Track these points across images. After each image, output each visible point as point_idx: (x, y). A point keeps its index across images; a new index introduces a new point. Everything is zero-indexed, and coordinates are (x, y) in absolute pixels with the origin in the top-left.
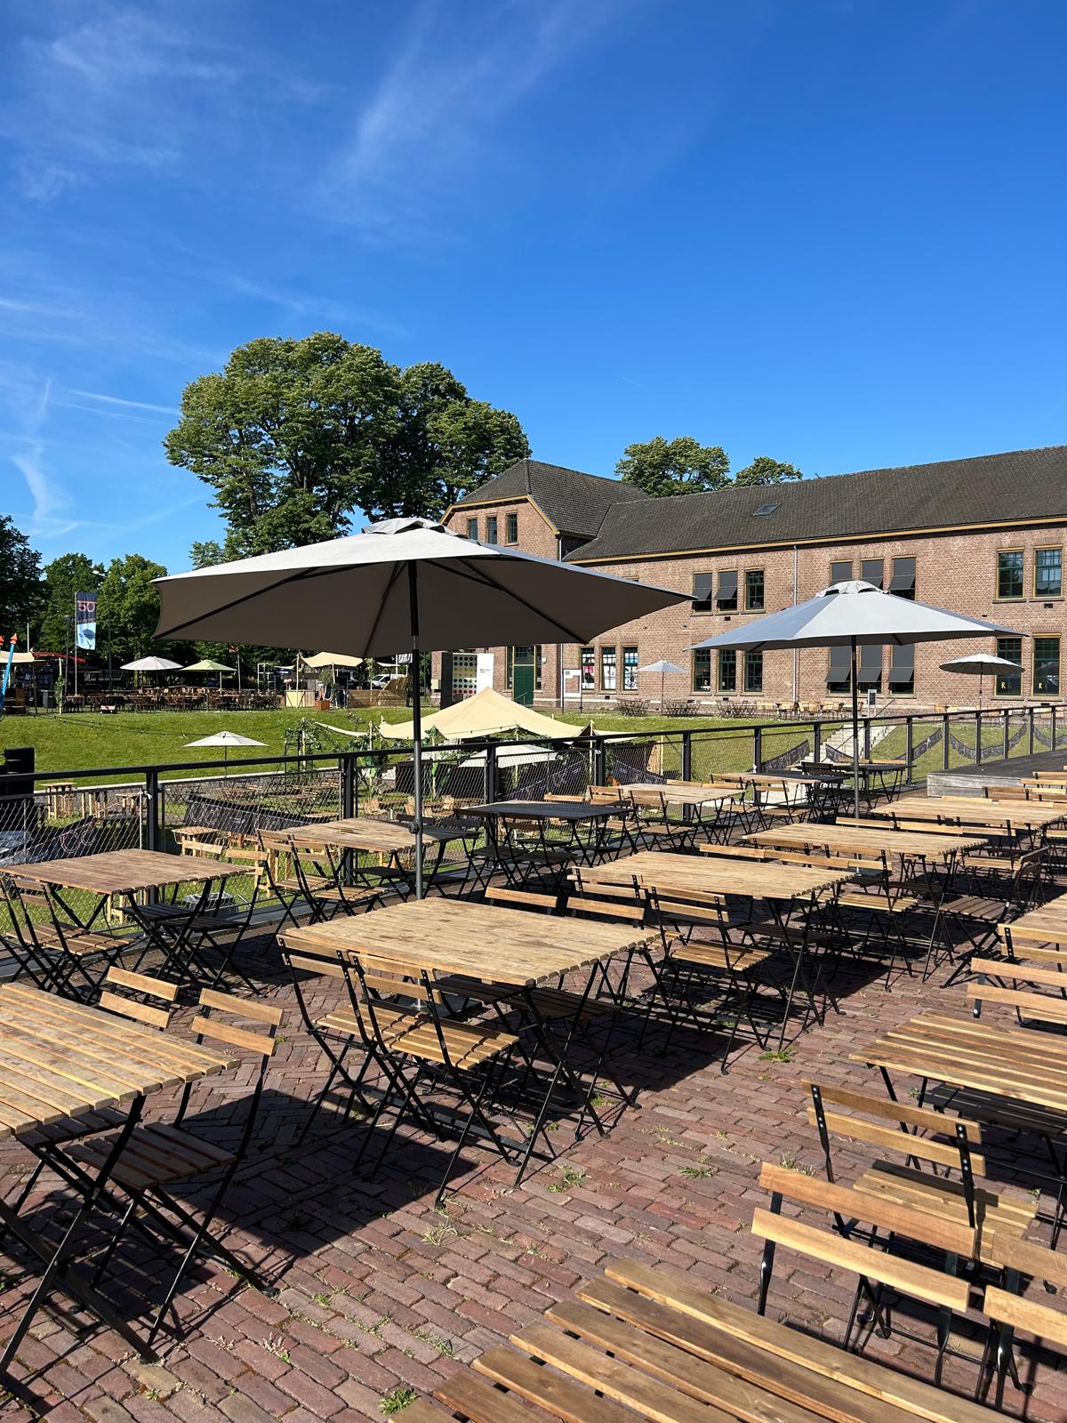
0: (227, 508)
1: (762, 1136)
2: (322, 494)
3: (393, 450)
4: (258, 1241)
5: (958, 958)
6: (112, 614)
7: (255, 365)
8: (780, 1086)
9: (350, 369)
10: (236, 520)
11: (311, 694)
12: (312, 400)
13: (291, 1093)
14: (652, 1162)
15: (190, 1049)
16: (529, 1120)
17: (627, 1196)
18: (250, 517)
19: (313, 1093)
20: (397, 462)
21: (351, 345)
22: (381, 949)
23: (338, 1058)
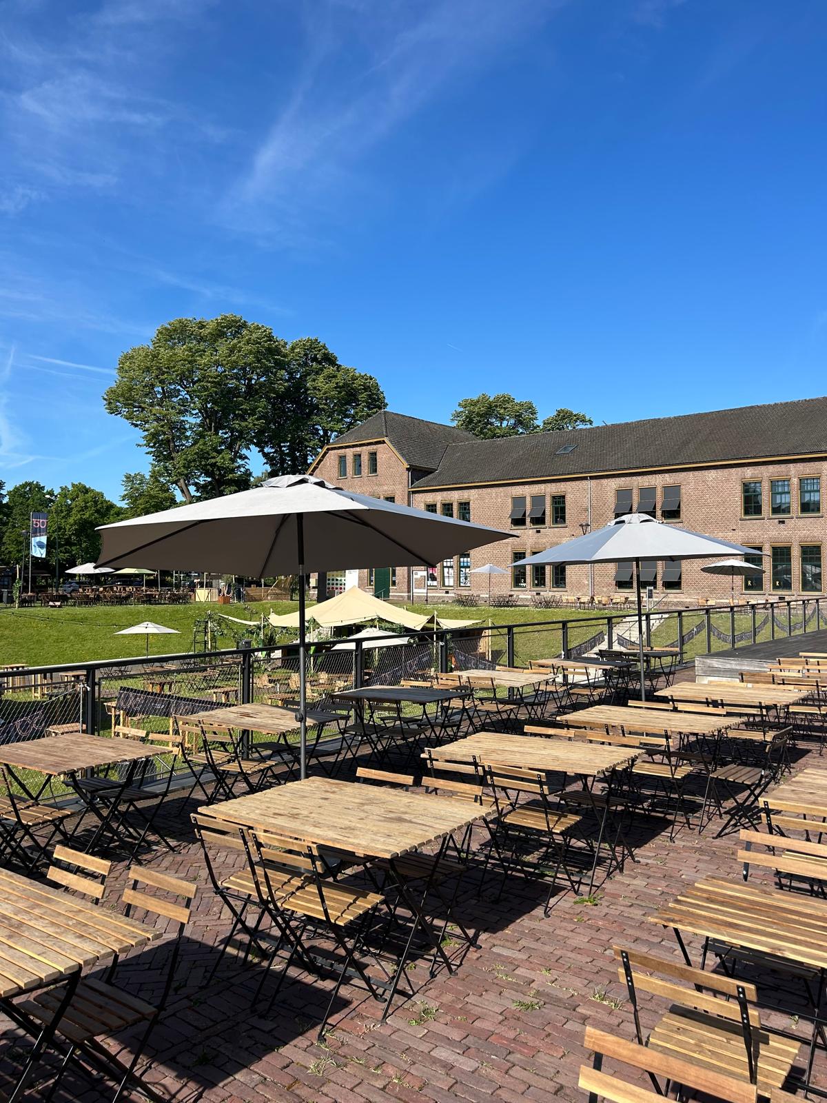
0: (152, 447)
1: (578, 972)
2: (226, 436)
3: (281, 403)
4: (174, 1074)
5: (725, 813)
6: (60, 528)
7: (175, 339)
8: (590, 927)
9: (248, 342)
10: (159, 456)
11: (215, 591)
12: (219, 365)
13: (200, 940)
14: (490, 996)
15: (120, 922)
16: (392, 960)
17: (472, 1028)
18: (170, 454)
19: (218, 939)
20: (284, 411)
21: (249, 324)
22: (274, 825)
23: (239, 913)
